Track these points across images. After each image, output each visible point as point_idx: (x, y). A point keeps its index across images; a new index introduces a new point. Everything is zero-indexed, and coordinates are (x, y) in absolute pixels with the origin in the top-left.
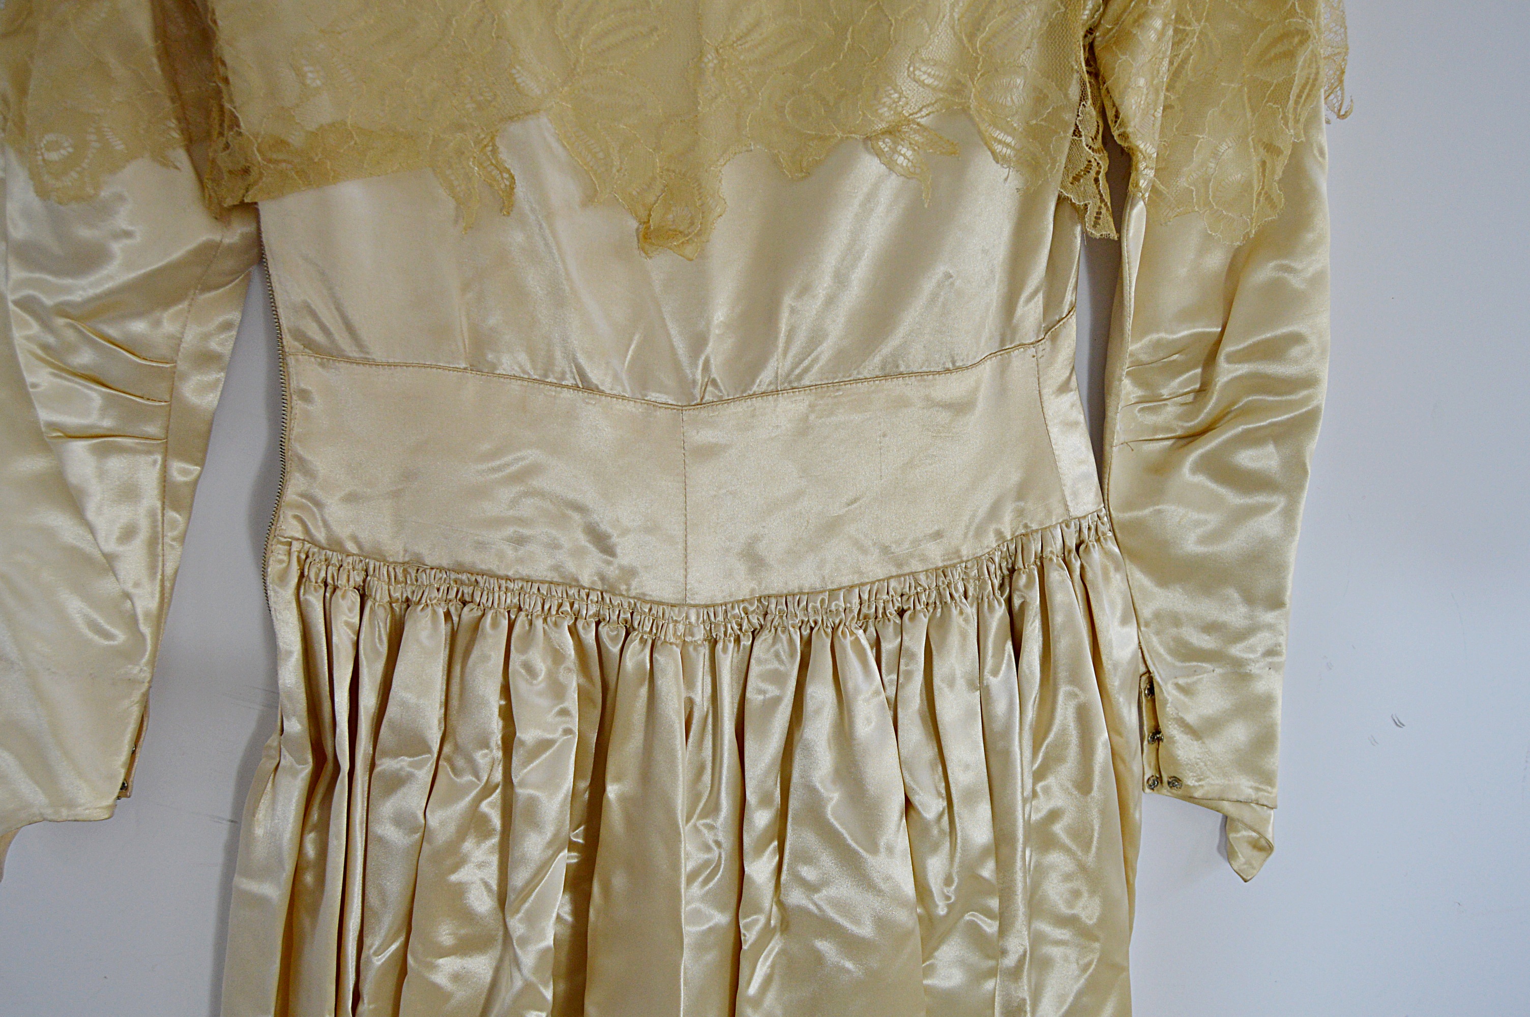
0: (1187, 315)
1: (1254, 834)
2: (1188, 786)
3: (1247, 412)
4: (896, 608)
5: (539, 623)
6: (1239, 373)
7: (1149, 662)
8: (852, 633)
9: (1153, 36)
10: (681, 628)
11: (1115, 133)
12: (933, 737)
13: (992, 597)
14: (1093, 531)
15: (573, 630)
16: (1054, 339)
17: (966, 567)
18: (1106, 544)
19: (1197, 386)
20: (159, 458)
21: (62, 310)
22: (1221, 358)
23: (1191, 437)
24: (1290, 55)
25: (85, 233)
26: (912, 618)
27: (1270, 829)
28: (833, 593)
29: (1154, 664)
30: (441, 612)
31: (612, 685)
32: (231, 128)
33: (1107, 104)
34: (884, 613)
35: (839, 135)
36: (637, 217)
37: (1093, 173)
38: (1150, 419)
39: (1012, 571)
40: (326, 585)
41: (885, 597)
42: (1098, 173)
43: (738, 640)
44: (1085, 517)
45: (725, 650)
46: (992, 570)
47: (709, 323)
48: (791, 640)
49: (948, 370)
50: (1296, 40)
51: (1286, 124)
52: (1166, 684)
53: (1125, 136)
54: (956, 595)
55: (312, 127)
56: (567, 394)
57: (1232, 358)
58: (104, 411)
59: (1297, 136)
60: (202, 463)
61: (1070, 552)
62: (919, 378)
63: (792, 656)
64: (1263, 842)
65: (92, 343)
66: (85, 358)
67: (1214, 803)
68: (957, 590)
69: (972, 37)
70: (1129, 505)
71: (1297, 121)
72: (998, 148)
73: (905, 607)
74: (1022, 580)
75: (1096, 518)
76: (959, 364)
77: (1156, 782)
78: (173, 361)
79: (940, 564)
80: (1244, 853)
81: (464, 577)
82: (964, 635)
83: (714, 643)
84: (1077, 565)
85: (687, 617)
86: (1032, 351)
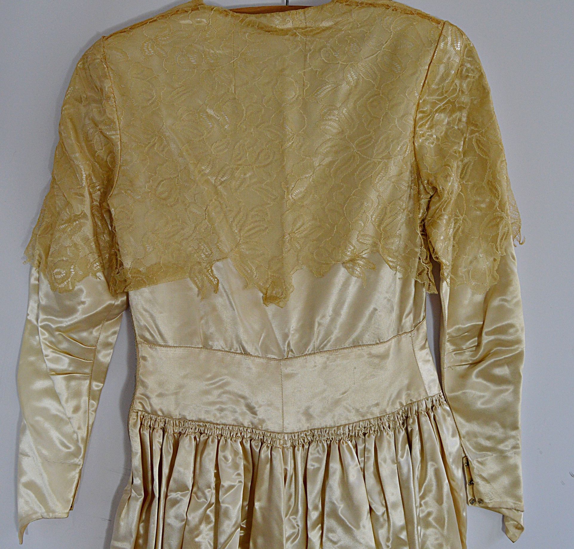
0: (469, 318)
1: (515, 523)
2: (486, 502)
3: (496, 353)
4: (362, 433)
5: (229, 441)
6: (491, 339)
7: (466, 452)
8: (346, 442)
9: (444, 221)
10: (282, 442)
11: (433, 257)
12: (380, 483)
13: (399, 428)
14: (438, 402)
15: (242, 443)
16: (418, 330)
17: (389, 416)
18: (443, 406)
19: (476, 344)
20: (88, 381)
21: (58, 329)
22: (483, 334)
23: (475, 364)
24: (497, 225)
25: (68, 303)
26: (368, 437)
27: (522, 520)
28: (338, 427)
29: (468, 453)
30: (193, 437)
31: (256, 463)
32: (120, 266)
33: (430, 246)
34: (358, 435)
35: (333, 262)
36: (262, 292)
37: (426, 272)
38: (459, 358)
39: (407, 417)
40: (150, 427)
41: (358, 428)
42: (428, 271)
43: (303, 446)
44: (434, 396)
45: (298, 450)
46: (399, 417)
47: (289, 329)
48: (323, 446)
49: (377, 344)
50: (498, 220)
51: (497, 250)
52: (473, 461)
53: (437, 258)
54: (385, 427)
55: (148, 265)
56: (238, 356)
57: (488, 334)
58: (70, 365)
59: (502, 254)
60: (104, 382)
61: (429, 410)
62: (367, 347)
63: (324, 451)
64: (519, 526)
65: (68, 340)
66: (64, 345)
67: (497, 510)
68: (385, 425)
69: (379, 226)
70: (452, 391)
71: (501, 248)
72: (391, 264)
73: (366, 432)
74: (411, 421)
75: (439, 396)
76: (381, 341)
77: (473, 501)
78: (96, 346)
79: (379, 416)
80: (512, 530)
81: (201, 424)
82: (389, 443)
83: (294, 447)
84: (432, 415)
85: (284, 438)
86: (410, 334)
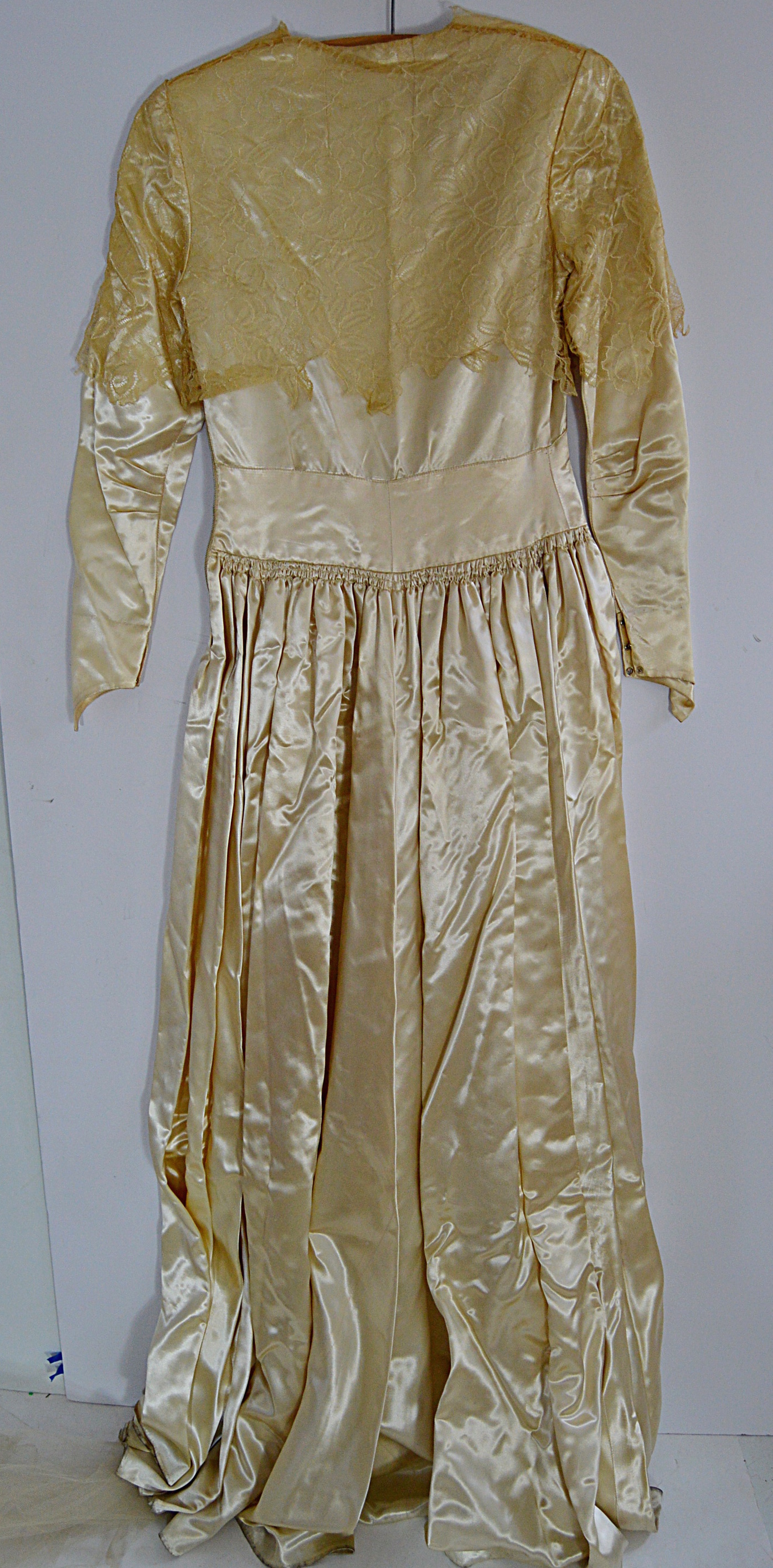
0: (622, 433)
1: (685, 697)
2: (647, 672)
3: (656, 477)
4: (488, 571)
5: (327, 585)
6: (649, 459)
7: (620, 604)
8: (468, 583)
9: (586, 305)
10: (391, 584)
11: (571, 349)
13: (534, 567)
14: (582, 536)
15: (343, 588)
16: (556, 445)
17: (521, 553)
18: (591, 544)
19: (632, 468)
20: (156, 521)
21: (120, 453)
22: (640, 452)
23: (631, 492)
24: (650, 308)
25: (130, 417)
26: (495, 575)
27: (692, 693)
28: (458, 565)
29: (623, 606)
30: (284, 582)
31: (361, 612)
32: (193, 370)
33: (567, 336)
34: (483, 574)
35: (449, 357)
36: (366, 398)
37: (561, 366)
38: (612, 485)
39: (544, 555)
40: (232, 571)
41: (483, 566)
42: (564, 366)
43: (417, 590)
44: (578, 530)
45: (410, 593)
46: (533, 554)
47: (397, 443)
48: (440, 588)
50: (651, 301)
51: (650, 338)
52: (630, 618)
53: (575, 350)
54: (516, 565)
55: (227, 366)
56: (338, 478)
57: (647, 451)
58: (134, 500)
59: (656, 344)
60: (175, 523)
61: (571, 545)
63: (441, 594)
64: (689, 703)
65: (130, 467)
66: (128, 475)
67: (661, 681)
68: (516, 563)
69: (504, 311)
70: (602, 527)
71: (655, 337)
72: (520, 358)
73: (493, 571)
74: (547, 558)
75: (584, 531)
77: (631, 672)
78: (165, 475)
79: (509, 552)
80: (679, 708)
81: (294, 566)
82: (520, 581)
83: (405, 589)
84: (574, 552)
85: (393, 579)
86: (545, 451)
